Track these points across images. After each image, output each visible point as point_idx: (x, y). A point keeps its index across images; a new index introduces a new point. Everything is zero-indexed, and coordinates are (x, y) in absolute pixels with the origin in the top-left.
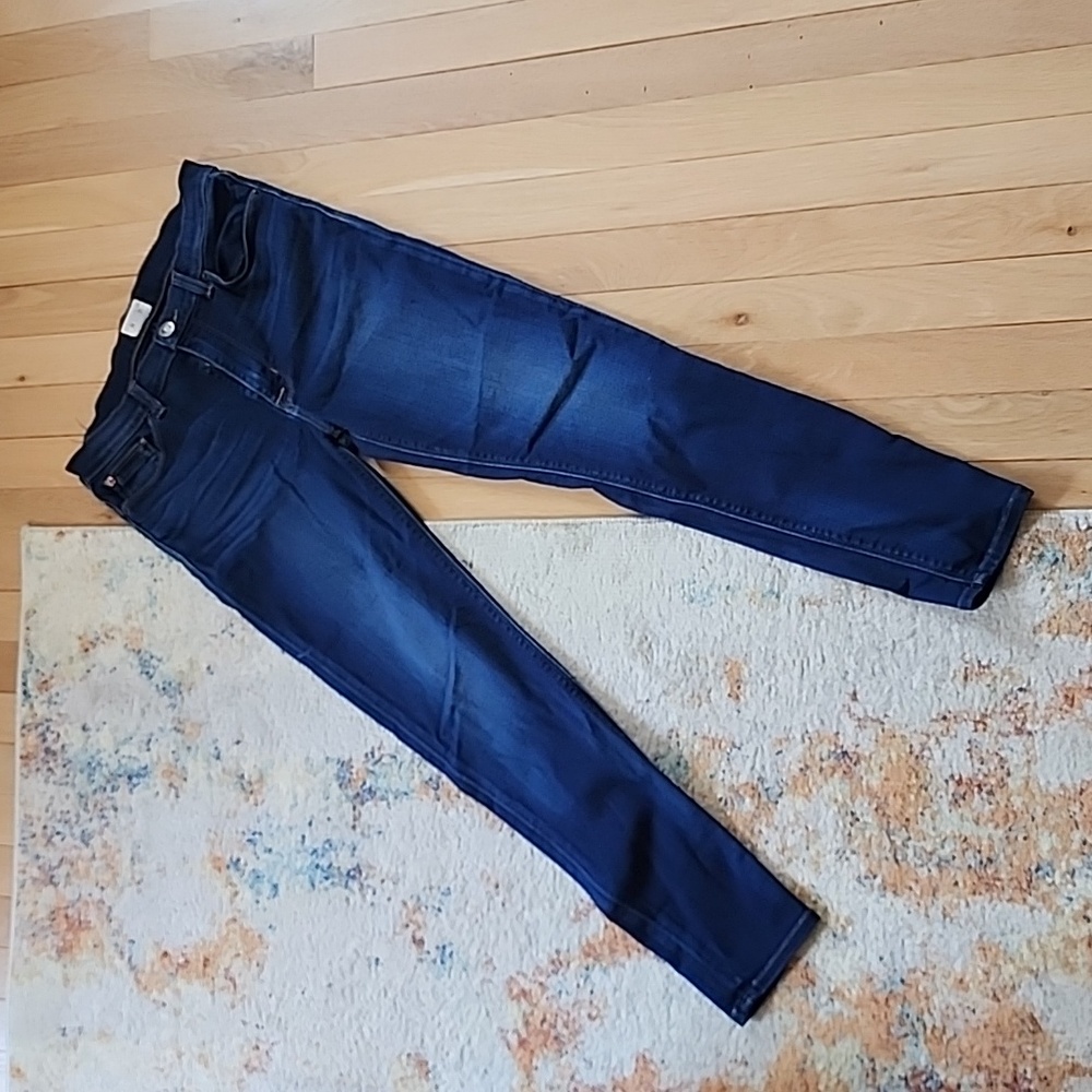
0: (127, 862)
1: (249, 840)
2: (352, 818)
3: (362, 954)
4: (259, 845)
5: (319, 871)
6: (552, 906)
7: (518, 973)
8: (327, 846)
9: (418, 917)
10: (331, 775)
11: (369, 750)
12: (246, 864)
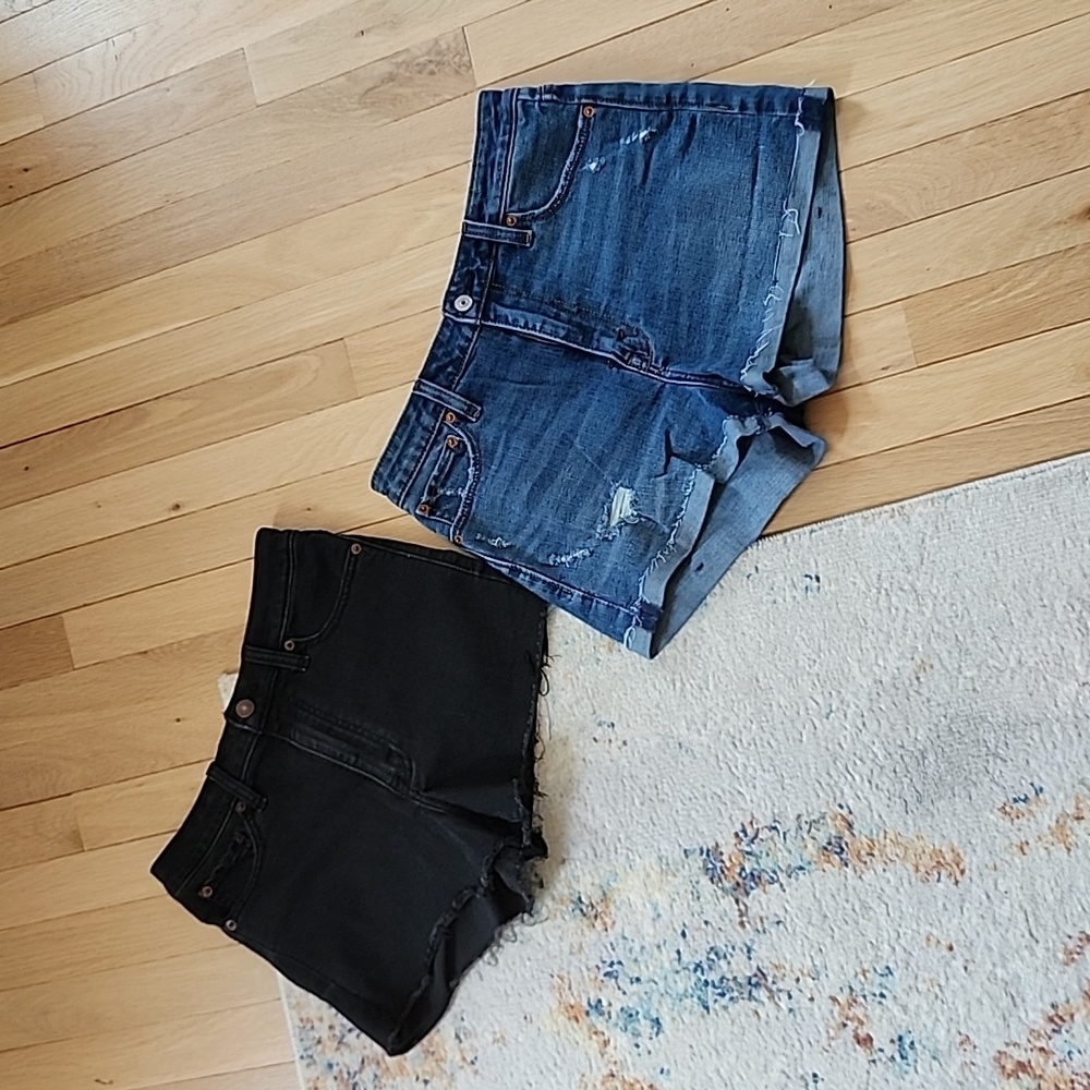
0: (452, 1041)
1: (606, 974)
2: (737, 913)
3: (791, 1075)
4: (621, 977)
5: (710, 988)
6: (1033, 954)
7: (1007, 1045)
8: (713, 956)
9: (858, 1011)
10: (695, 870)
11: (738, 828)
12: (610, 1004)
